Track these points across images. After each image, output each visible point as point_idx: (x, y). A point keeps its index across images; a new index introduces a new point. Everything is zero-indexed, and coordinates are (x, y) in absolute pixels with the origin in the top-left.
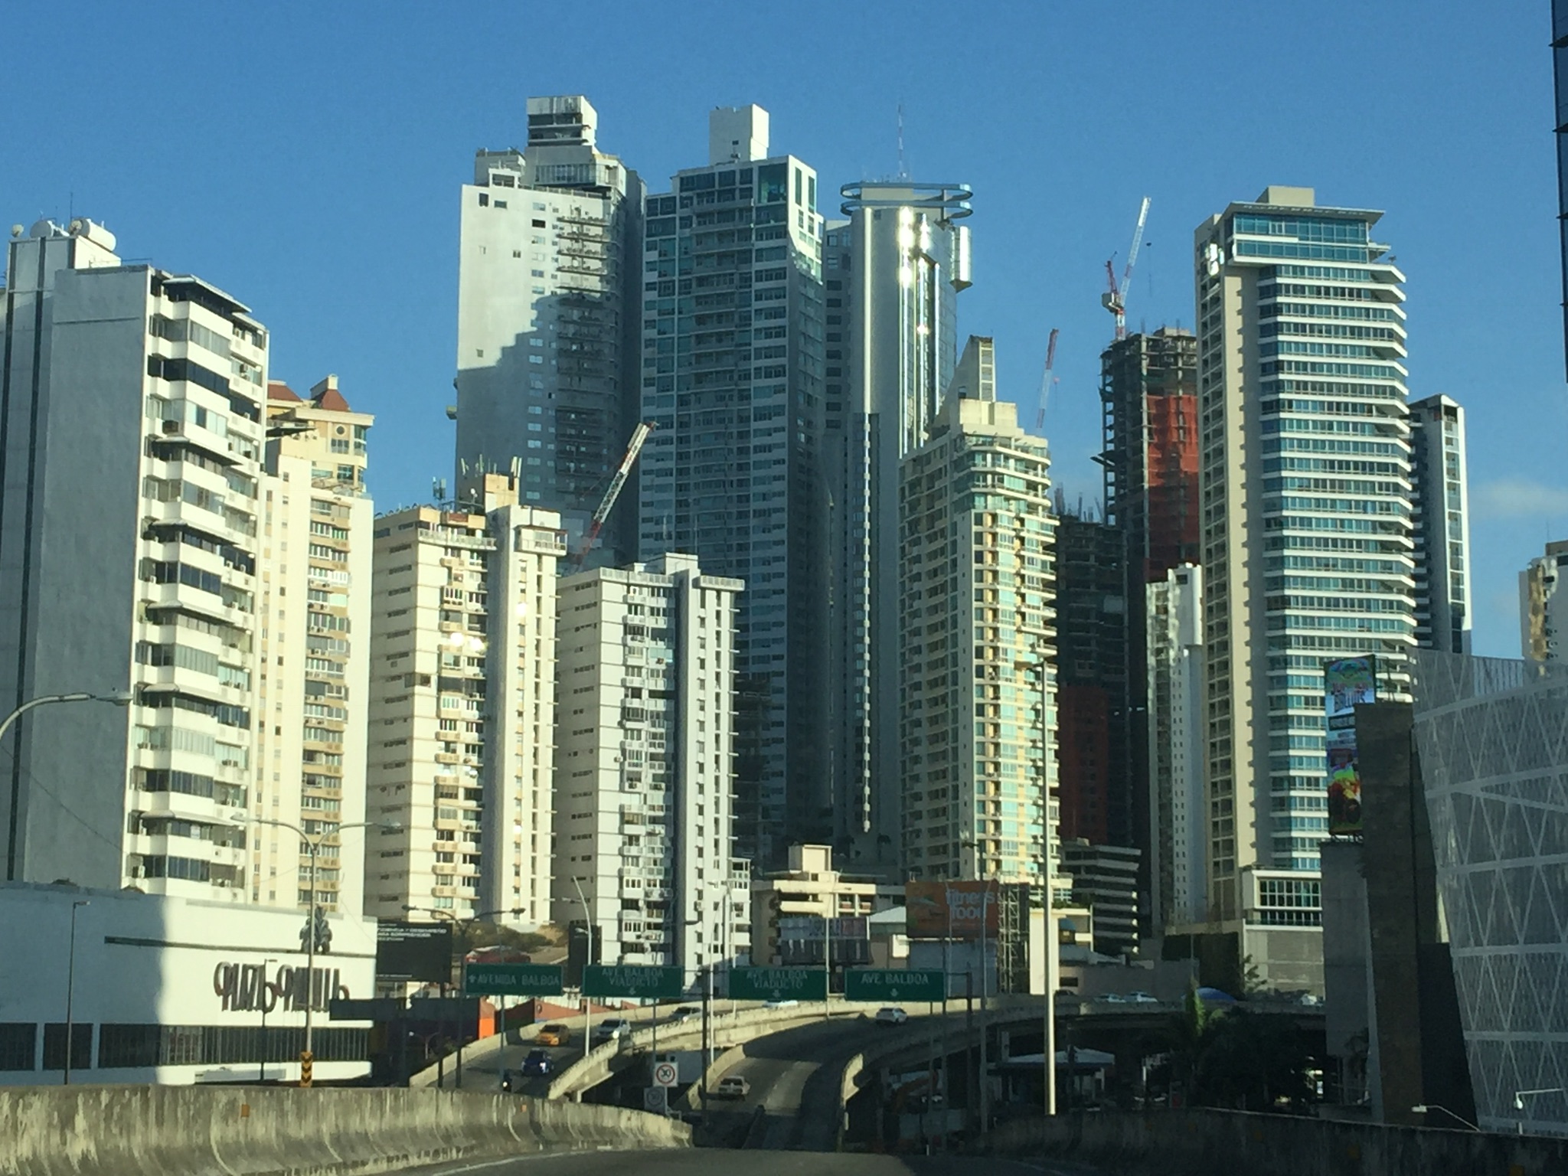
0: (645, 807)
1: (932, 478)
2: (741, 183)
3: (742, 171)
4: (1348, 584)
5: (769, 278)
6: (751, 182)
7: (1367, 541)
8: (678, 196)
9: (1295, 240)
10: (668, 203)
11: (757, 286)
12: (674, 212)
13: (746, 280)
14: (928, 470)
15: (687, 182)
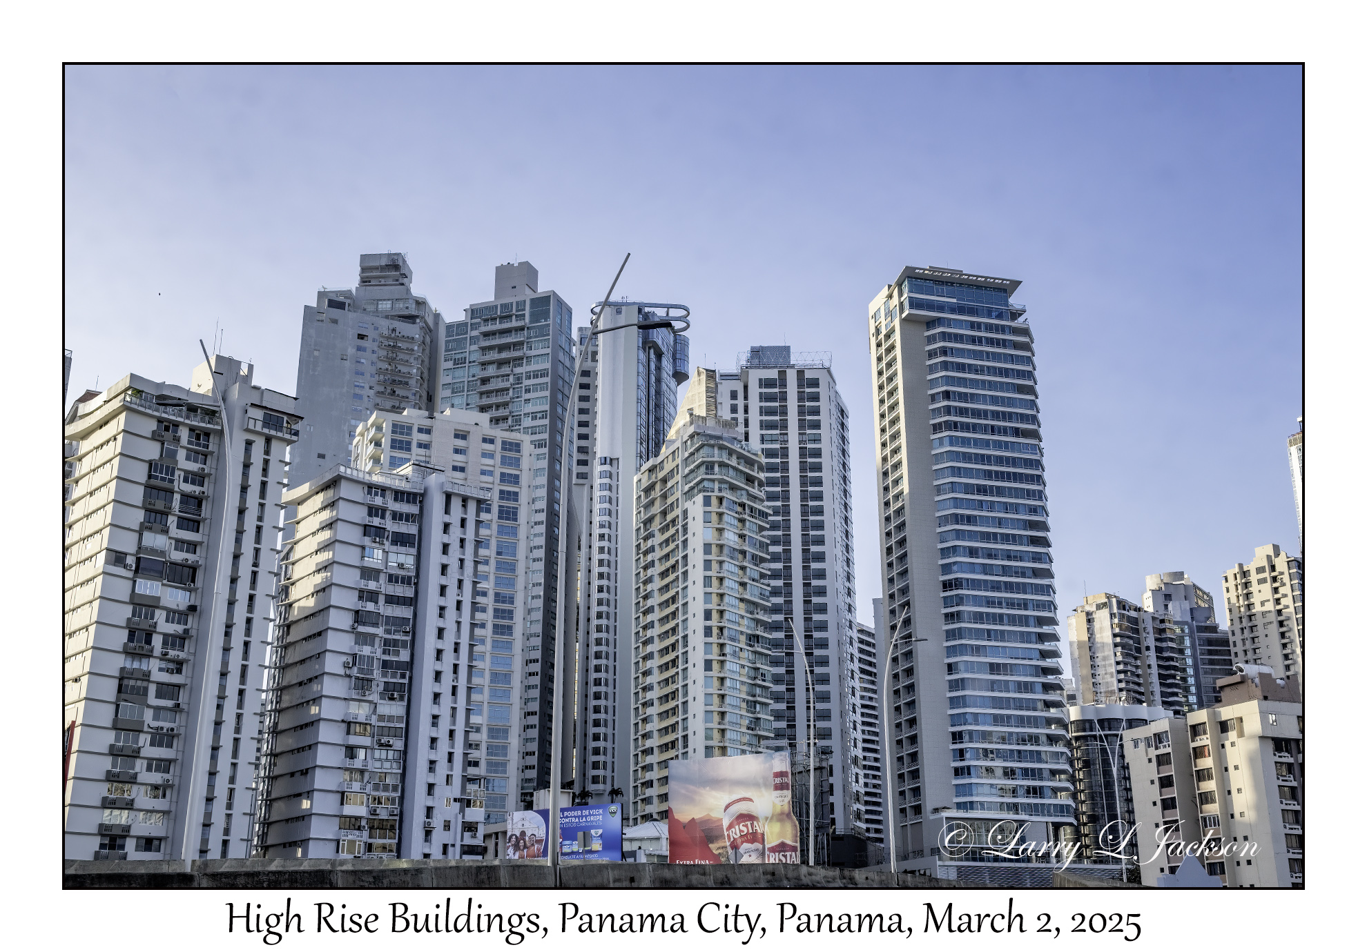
0: (374, 717)
1: (664, 481)
2: (517, 311)
3: (517, 303)
4: (1005, 570)
5: (536, 376)
6: (524, 310)
7: (1020, 536)
8: (469, 321)
9: (954, 301)
10: (461, 327)
11: (526, 382)
12: (466, 333)
13: (519, 379)
14: (661, 475)
15: (474, 312)
